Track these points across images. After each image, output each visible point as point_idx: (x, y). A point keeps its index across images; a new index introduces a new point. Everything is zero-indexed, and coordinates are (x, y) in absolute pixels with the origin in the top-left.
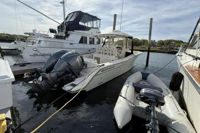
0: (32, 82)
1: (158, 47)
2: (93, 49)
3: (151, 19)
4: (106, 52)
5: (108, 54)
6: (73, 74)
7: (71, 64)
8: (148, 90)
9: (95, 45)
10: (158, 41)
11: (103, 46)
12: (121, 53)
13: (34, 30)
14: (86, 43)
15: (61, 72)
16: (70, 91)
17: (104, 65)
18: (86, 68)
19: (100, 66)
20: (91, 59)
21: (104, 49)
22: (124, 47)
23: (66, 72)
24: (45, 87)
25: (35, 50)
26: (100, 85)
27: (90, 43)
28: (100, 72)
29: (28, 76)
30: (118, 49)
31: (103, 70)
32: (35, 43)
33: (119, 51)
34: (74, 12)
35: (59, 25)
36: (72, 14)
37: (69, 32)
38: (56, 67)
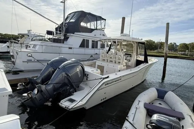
0: (26, 95)
1: (180, 52)
2: (96, 55)
3: (168, 24)
4: (111, 59)
5: (114, 62)
6: (72, 86)
7: (70, 75)
8: (162, 116)
9: (98, 50)
10: (180, 44)
11: (108, 53)
12: (130, 61)
13: (29, 31)
14: (88, 47)
15: (58, 84)
16: (68, 108)
17: (108, 77)
18: (87, 79)
19: (104, 78)
20: (93, 69)
21: (109, 56)
22: (135, 54)
23: (64, 85)
24: (40, 100)
25: (29, 56)
26: (103, 101)
27: (93, 47)
28: (104, 86)
29: (22, 87)
30: (127, 55)
31: (107, 84)
32: (30, 47)
33: (128, 58)
34: (75, 12)
35: (57, 26)
36: (73, 14)
37: (68, 34)
38: (53, 78)
